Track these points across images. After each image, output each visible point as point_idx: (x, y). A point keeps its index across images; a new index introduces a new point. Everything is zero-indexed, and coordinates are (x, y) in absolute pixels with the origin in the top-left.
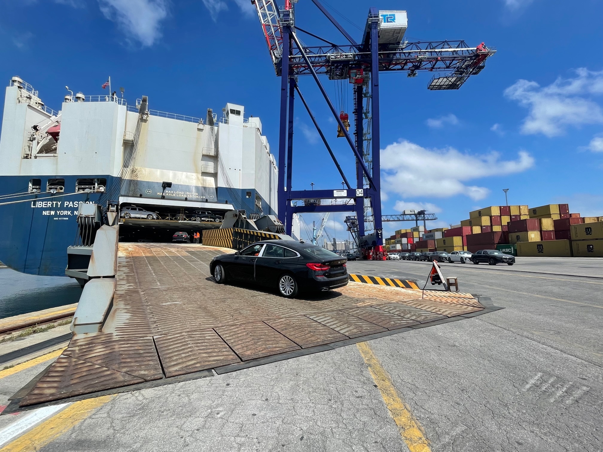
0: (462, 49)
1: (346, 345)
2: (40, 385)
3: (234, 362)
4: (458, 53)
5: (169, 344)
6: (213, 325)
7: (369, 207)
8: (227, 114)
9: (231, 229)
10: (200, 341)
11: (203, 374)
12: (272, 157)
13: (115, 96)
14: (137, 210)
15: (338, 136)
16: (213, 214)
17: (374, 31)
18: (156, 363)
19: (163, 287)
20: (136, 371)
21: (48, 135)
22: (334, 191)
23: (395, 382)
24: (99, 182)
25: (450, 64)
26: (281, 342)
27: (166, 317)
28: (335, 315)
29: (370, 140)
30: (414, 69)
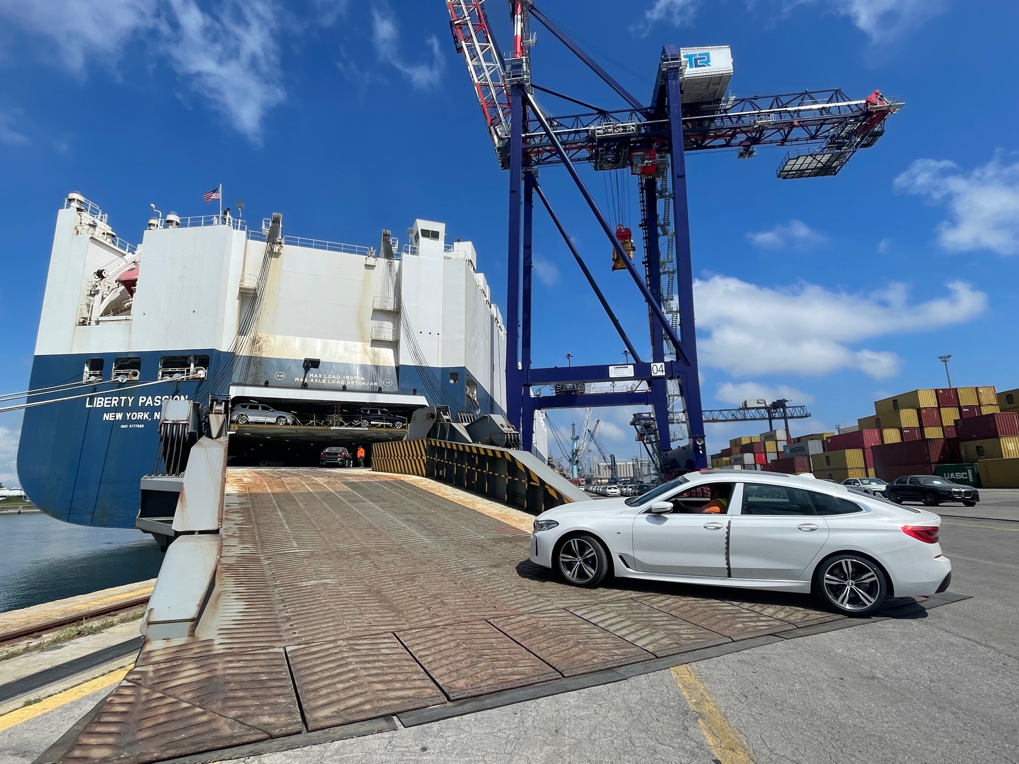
0: (838, 104)
1: (651, 670)
2: (85, 740)
3: (435, 703)
4: (831, 111)
5: (314, 662)
6: (393, 627)
7: (677, 395)
8: (415, 237)
9: (422, 441)
10: (370, 658)
11: (376, 726)
12: (494, 310)
13: (228, 216)
14: (260, 408)
15: (614, 268)
16: (391, 413)
17: (672, 83)
18: (289, 700)
19: (303, 552)
20: (253, 716)
21: (118, 284)
22: (610, 367)
23: (757, 753)
24: (197, 362)
25: (817, 131)
26: (523, 663)
27: (308, 609)
28: (625, 608)
29: (673, 272)
30: (749, 143)
